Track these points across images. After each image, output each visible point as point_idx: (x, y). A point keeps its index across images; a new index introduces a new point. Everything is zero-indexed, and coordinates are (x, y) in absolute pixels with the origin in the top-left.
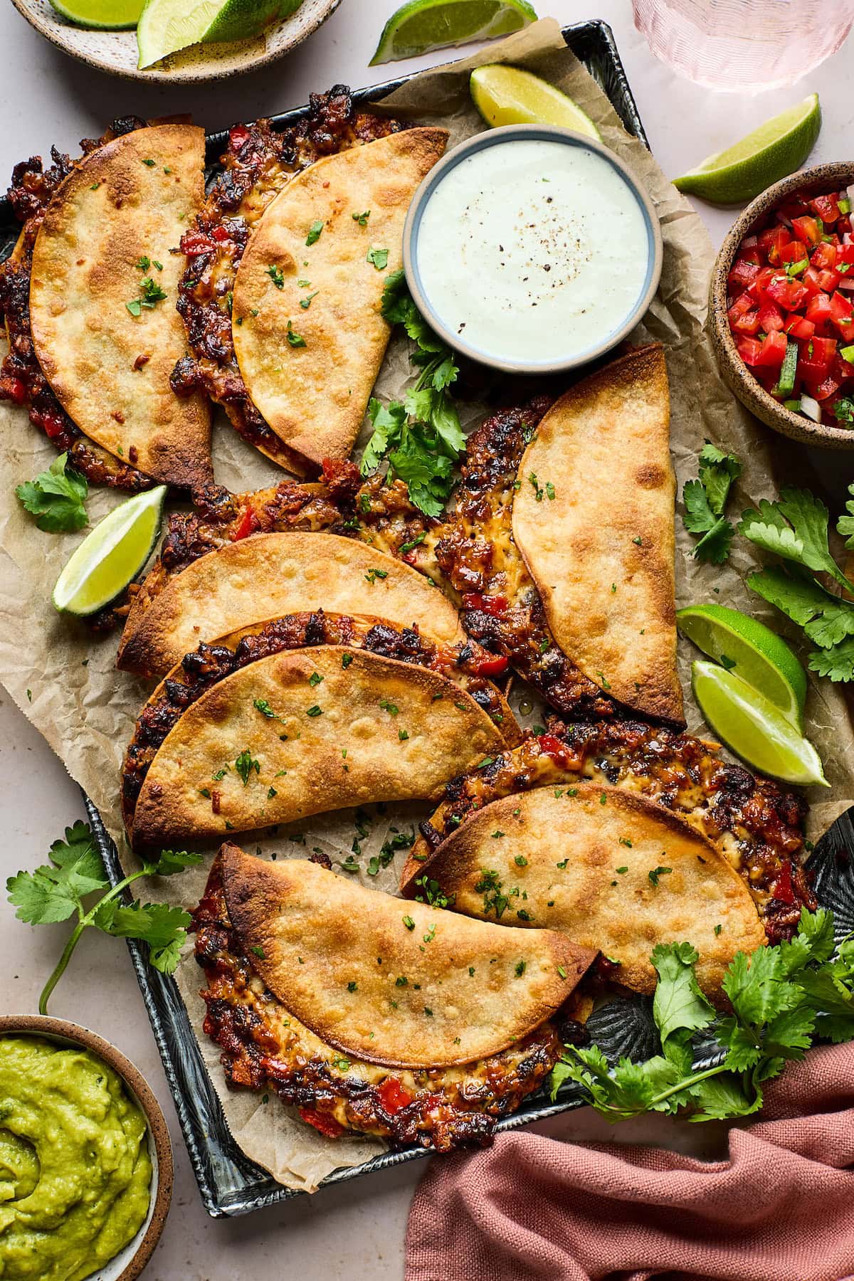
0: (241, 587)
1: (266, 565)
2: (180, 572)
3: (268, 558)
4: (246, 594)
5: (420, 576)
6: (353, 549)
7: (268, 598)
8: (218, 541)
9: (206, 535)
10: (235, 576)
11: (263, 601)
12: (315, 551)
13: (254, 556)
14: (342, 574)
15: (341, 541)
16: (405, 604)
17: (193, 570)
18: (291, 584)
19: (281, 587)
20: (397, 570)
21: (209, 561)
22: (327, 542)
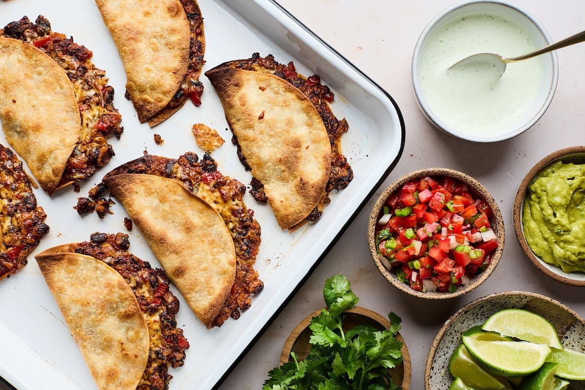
0: (19, 61)
1: (33, 62)
2: (6, 37)
3: (36, 61)
4: (18, 65)
5: (79, 117)
6: (68, 86)
7: (23, 74)
8: (29, 40)
9: (26, 33)
10: (20, 56)
11: (21, 73)
12: (54, 74)
13: (32, 55)
14: (56, 90)
15: (67, 79)
16: (65, 121)
17: (10, 40)
18: (36, 76)
19: (31, 75)
20: (74, 107)
21: (18, 43)
22: (61, 75)
